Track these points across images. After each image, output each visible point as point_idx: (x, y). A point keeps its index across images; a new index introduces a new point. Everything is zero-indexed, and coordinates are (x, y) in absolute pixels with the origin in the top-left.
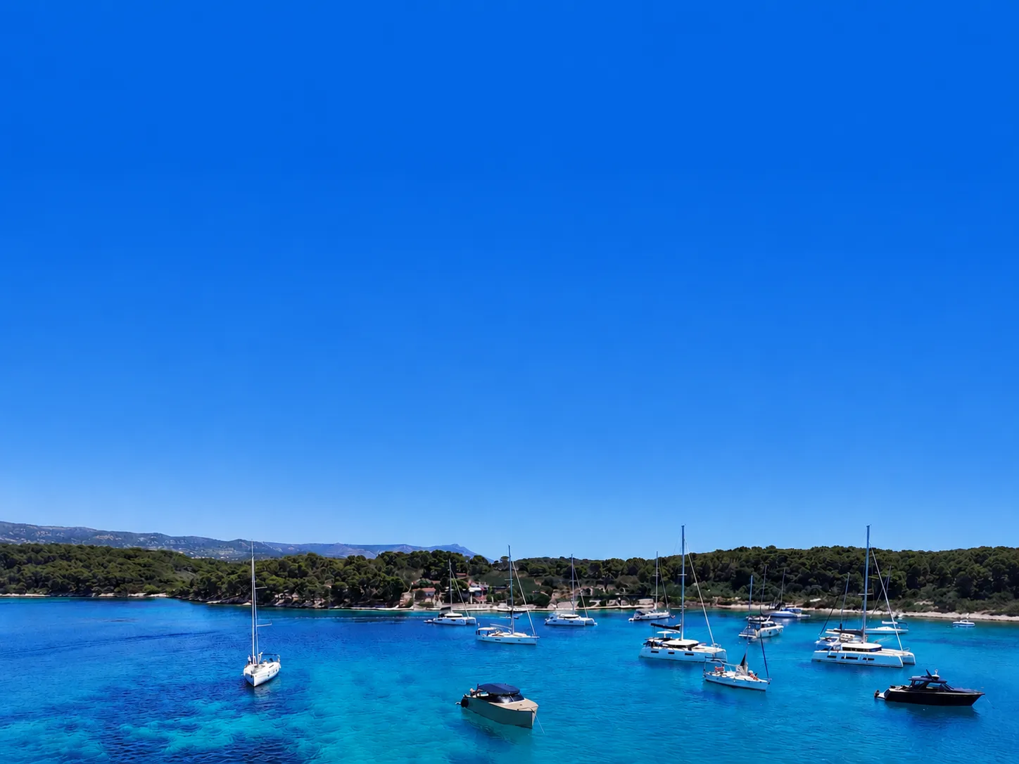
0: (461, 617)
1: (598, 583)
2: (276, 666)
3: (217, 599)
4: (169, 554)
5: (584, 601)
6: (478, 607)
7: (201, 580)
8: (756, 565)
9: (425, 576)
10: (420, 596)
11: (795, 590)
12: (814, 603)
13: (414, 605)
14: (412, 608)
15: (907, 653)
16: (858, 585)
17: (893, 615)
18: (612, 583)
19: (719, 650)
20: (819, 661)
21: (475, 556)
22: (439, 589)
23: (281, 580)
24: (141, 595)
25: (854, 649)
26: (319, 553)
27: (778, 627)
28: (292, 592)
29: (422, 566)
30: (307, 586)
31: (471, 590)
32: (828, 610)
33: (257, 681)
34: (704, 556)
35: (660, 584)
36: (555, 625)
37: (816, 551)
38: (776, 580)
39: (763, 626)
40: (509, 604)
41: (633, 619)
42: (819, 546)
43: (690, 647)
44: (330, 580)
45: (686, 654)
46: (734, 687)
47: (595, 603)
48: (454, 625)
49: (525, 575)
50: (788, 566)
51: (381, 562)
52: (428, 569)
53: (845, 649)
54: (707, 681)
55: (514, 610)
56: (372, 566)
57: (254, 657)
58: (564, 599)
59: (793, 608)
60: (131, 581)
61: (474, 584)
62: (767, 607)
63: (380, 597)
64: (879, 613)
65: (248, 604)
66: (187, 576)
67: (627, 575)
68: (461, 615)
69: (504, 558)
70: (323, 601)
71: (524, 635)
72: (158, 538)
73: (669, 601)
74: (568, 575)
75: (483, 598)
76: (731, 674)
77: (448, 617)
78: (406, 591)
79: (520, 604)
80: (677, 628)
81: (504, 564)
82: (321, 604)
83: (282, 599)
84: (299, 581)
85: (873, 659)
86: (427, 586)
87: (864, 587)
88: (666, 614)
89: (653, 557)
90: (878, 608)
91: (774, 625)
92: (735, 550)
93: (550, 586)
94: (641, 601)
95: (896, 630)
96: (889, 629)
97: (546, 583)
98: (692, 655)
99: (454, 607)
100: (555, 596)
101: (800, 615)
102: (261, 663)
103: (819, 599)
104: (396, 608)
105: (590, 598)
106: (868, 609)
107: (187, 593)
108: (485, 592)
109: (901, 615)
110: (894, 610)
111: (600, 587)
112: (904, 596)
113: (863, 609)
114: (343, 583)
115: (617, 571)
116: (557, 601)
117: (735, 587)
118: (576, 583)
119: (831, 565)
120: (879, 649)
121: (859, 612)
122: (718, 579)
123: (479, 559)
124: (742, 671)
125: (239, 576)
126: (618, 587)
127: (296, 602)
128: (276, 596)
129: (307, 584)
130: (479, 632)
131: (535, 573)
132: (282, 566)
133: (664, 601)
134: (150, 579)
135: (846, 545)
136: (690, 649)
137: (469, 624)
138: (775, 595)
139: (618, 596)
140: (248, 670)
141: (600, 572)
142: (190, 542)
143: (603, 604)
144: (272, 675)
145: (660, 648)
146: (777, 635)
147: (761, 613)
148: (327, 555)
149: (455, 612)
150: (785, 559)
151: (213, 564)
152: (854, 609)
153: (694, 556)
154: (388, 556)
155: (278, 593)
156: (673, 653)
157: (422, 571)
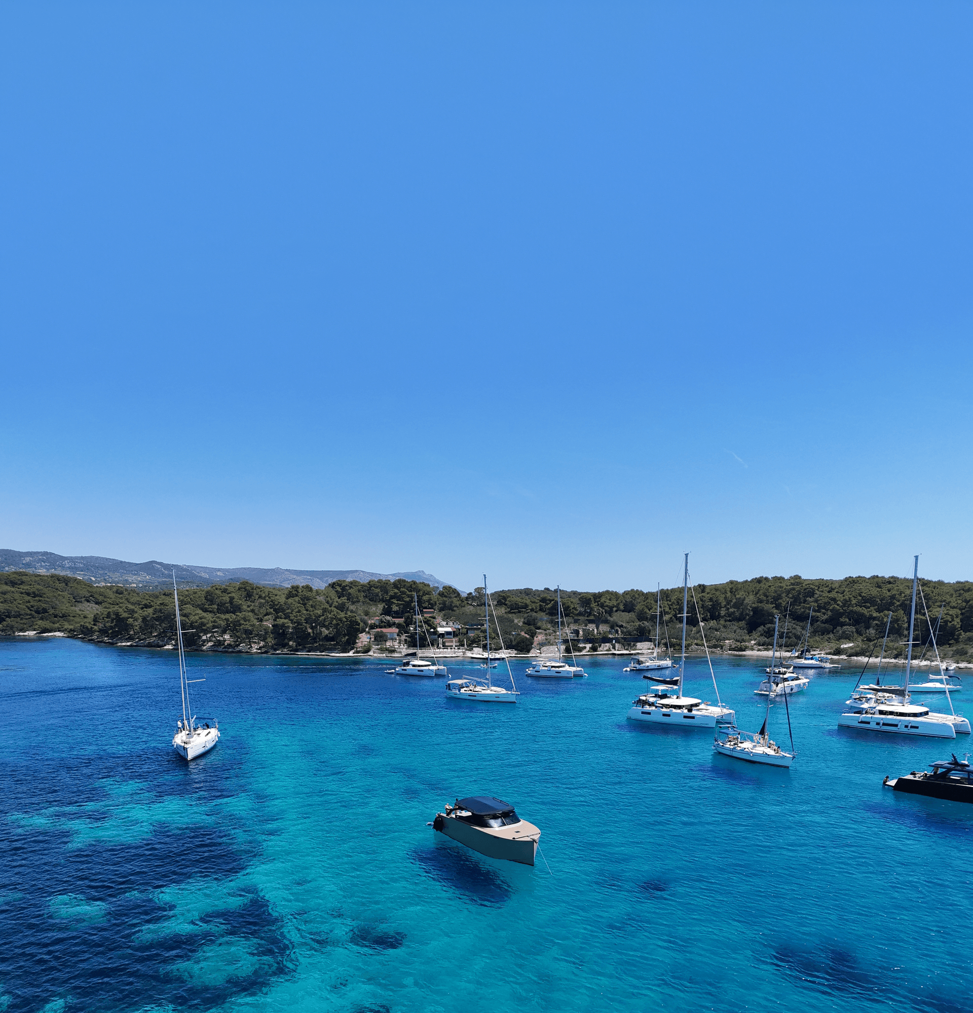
0: (429, 665)
1: (591, 622)
2: (214, 733)
3: (128, 640)
4: (66, 581)
5: (571, 646)
6: (448, 653)
7: (108, 615)
8: (776, 600)
9: (387, 612)
10: (380, 639)
11: (824, 632)
12: (845, 649)
13: (373, 650)
14: (371, 653)
15: (959, 719)
16: (900, 627)
17: (943, 666)
18: (606, 622)
19: (726, 711)
20: (848, 727)
21: (444, 588)
22: (403, 629)
23: (209, 616)
24: (32, 633)
25: (891, 713)
26: (254, 580)
27: (803, 681)
28: (224, 632)
29: (383, 600)
30: (240, 625)
31: (441, 630)
32: (864, 660)
33: (191, 755)
34: (716, 588)
35: (661, 623)
36: (538, 678)
37: (851, 582)
38: (800, 618)
39: (786, 680)
40: (485, 648)
41: (628, 669)
42: (854, 575)
43: (690, 708)
44: (270, 616)
45: (685, 717)
46: (751, 762)
47: (585, 648)
48: (420, 676)
49: (502, 610)
50: (816, 601)
51: (333, 594)
52: (389, 603)
53: (881, 712)
54: (720, 753)
55: (490, 656)
56: (321, 598)
57: (186, 722)
58: (549, 643)
59: (819, 656)
60: (18, 615)
61: (444, 623)
62: (788, 654)
63: (332, 639)
64: (924, 663)
65: (169, 647)
66: (91, 609)
67: (623, 611)
68: (430, 663)
69: (478, 590)
70: (262, 644)
71: (504, 691)
72: (49, 558)
73: (672, 645)
74: (553, 612)
75: (454, 642)
76: (747, 745)
77: (414, 666)
78: (363, 631)
79: (498, 649)
80: (675, 683)
81: (478, 597)
82: (260, 648)
83: (210, 641)
84: (231, 617)
85: (917, 727)
86: (389, 625)
87: (908, 629)
88: (668, 662)
89: (654, 589)
90: (924, 657)
91: (797, 679)
92: (753, 580)
93: (532, 626)
94: (639, 645)
95: (947, 687)
96: (938, 685)
97: (528, 623)
98: (693, 718)
99: (420, 653)
100: (540, 638)
101: (828, 665)
102: (195, 729)
103: (851, 645)
104: (351, 654)
105: (578, 641)
106: (914, 658)
107: (90, 632)
108: (455, 634)
109: (953, 666)
110: (943, 659)
111: (591, 627)
112: (957, 641)
113: (906, 658)
114: (286, 621)
115: (611, 608)
116: (542, 645)
117: (751, 628)
118: (563, 623)
119: (867, 601)
120: (926, 713)
121: (901, 661)
122: (732, 618)
123: (449, 592)
124: (762, 741)
125: (155, 611)
126: (612, 627)
127: (229, 645)
128: (204, 638)
129: (242, 622)
130: (449, 687)
131: (516, 608)
132: (210, 597)
133: (666, 645)
134: (42, 612)
135: (887, 575)
136: (690, 710)
137: (438, 675)
138: (798, 638)
139: (612, 639)
140: (179, 739)
141: (592, 609)
142: (90, 564)
143: (594, 649)
144: (209, 746)
145: (654, 708)
146: (800, 692)
147: (781, 663)
148: (264, 582)
149: (422, 659)
150: (811, 593)
151: (121, 593)
152: (895, 658)
153: (702, 588)
154: (340, 585)
155: (206, 634)
156: (669, 715)
157: (381, 606)
